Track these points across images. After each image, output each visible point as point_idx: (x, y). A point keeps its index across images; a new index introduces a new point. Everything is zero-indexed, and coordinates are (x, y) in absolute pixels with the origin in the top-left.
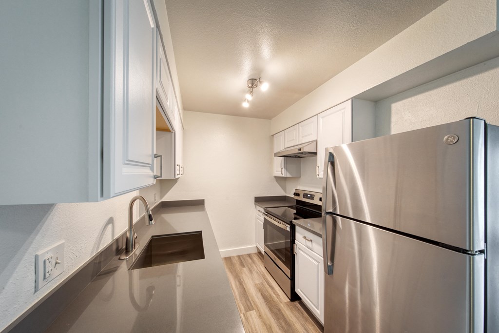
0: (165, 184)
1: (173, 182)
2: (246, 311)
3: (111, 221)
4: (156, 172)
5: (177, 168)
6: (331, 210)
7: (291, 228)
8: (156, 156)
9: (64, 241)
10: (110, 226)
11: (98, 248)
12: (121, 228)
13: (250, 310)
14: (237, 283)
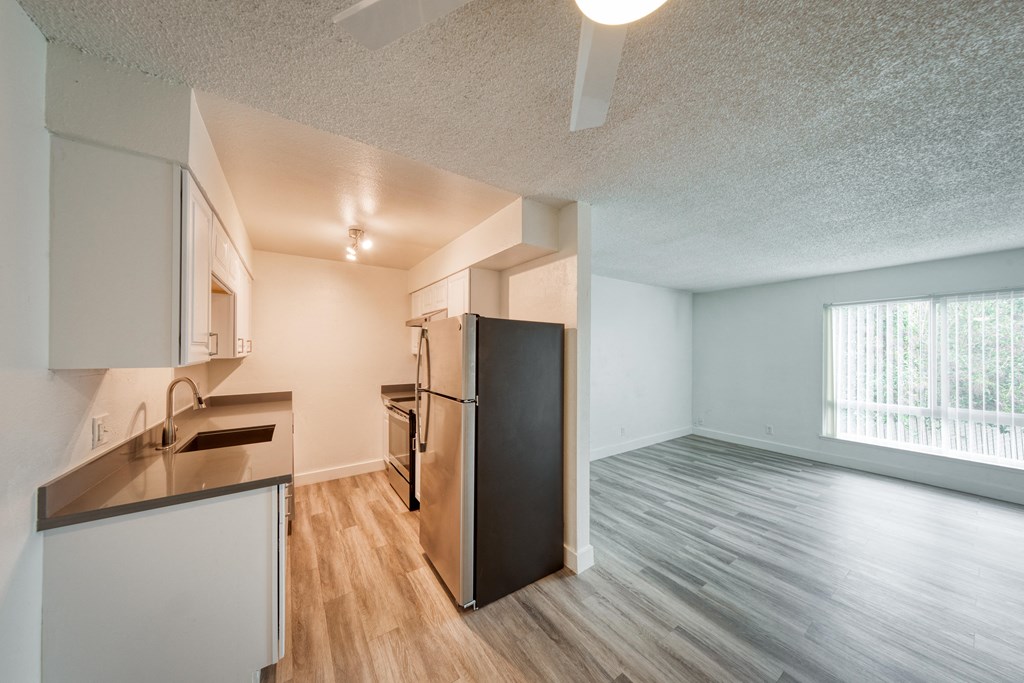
0: (221, 366)
1: (234, 363)
2: (345, 527)
3: (143, 407)
4: (212, 349)
5: (239, 343)
6: (426, 387)
7: (410, 419)
8: (211, 335)
9: (107, 414)
10: (142, 412)
11: (131, 433)
12: (157, 417)
13: (350, 526)
14: (341, 504)
